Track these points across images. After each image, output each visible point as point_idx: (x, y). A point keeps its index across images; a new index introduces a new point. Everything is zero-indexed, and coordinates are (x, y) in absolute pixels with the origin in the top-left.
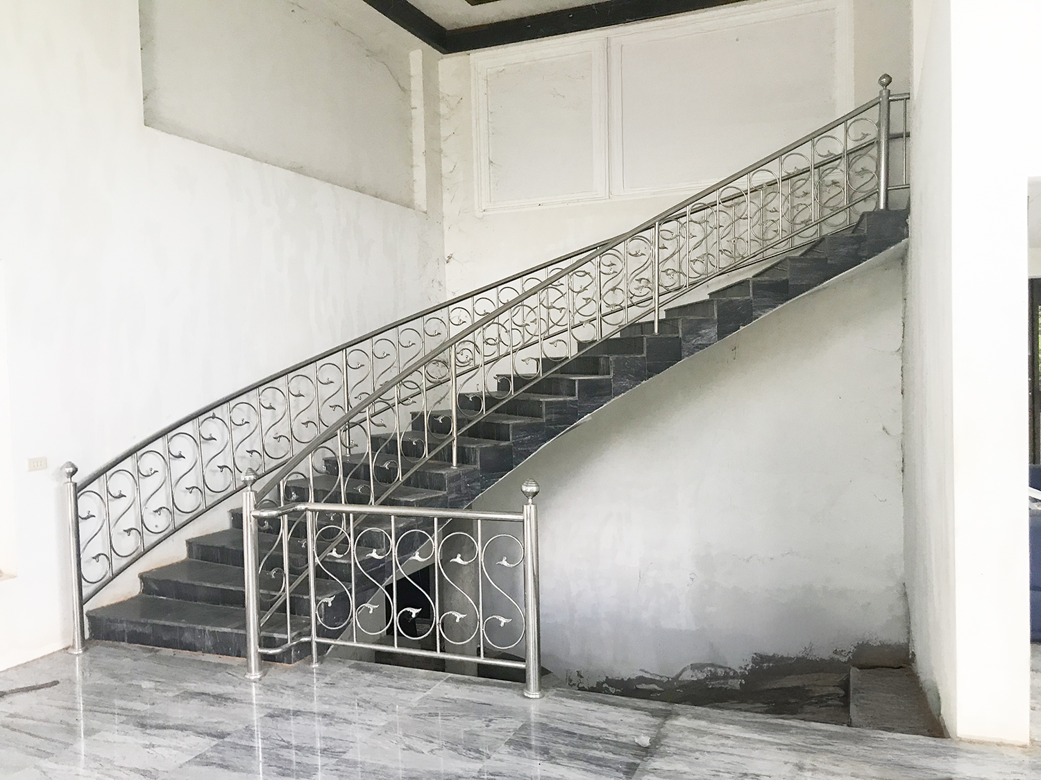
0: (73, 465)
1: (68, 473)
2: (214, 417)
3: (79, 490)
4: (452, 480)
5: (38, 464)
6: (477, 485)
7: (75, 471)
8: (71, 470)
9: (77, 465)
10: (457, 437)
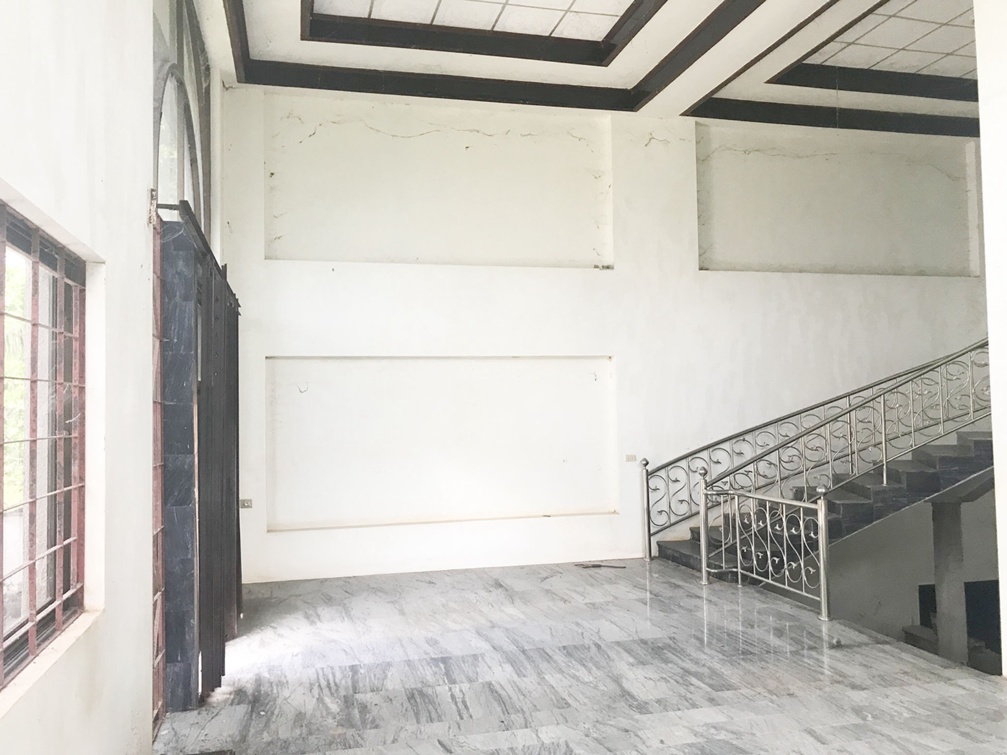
0: (645, 460)
1: (644, 464)
2: (744, 440)
3: (650, 474)
4: (877, 493)
5: (631, 458)
6: (904, 500)
7: (647, 463)
8: (645, 462)
9: (649, 460)
10: (887, 463)
